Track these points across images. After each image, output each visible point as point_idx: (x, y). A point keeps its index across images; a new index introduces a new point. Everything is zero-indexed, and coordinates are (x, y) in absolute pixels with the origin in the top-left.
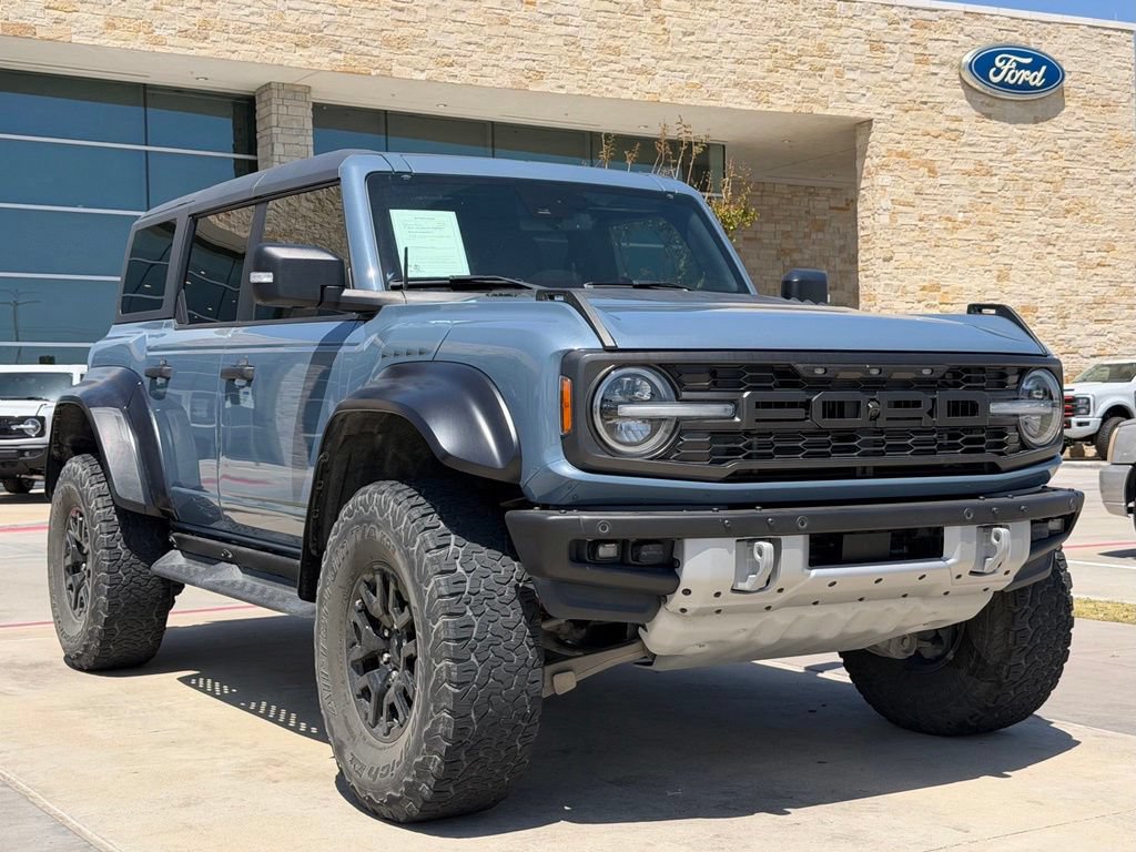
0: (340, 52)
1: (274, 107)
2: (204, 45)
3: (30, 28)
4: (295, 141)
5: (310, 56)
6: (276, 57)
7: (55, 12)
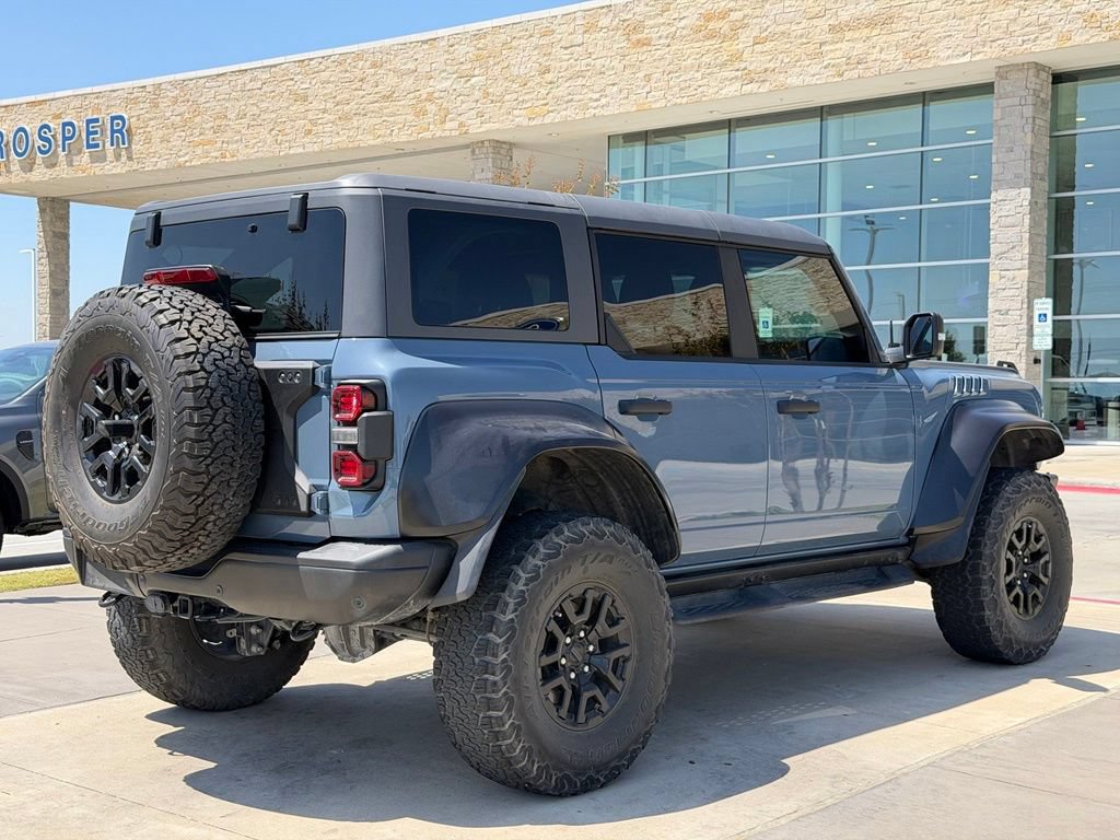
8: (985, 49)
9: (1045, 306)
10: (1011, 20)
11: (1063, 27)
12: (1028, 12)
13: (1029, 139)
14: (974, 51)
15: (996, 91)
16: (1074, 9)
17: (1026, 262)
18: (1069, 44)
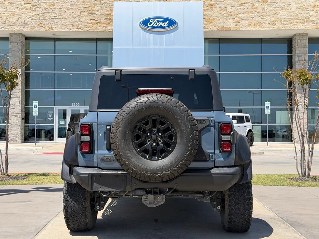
0: (315, 23)
1: (297, 40)
2: (275, 26)
3: (229, 28)
4: (302, 49)
5: (305, 26)
6: (295, 27)
7: (235, 23)
8: (8, 28)
9: (36, 103)
10: (16, 20)
11: (32, 25)
12: (21, 19)
13: (20, 55)
14: (5, 28)
15: (10, 40)
16: (35, 21)
17: (21, 90)
18: (34, 30)
